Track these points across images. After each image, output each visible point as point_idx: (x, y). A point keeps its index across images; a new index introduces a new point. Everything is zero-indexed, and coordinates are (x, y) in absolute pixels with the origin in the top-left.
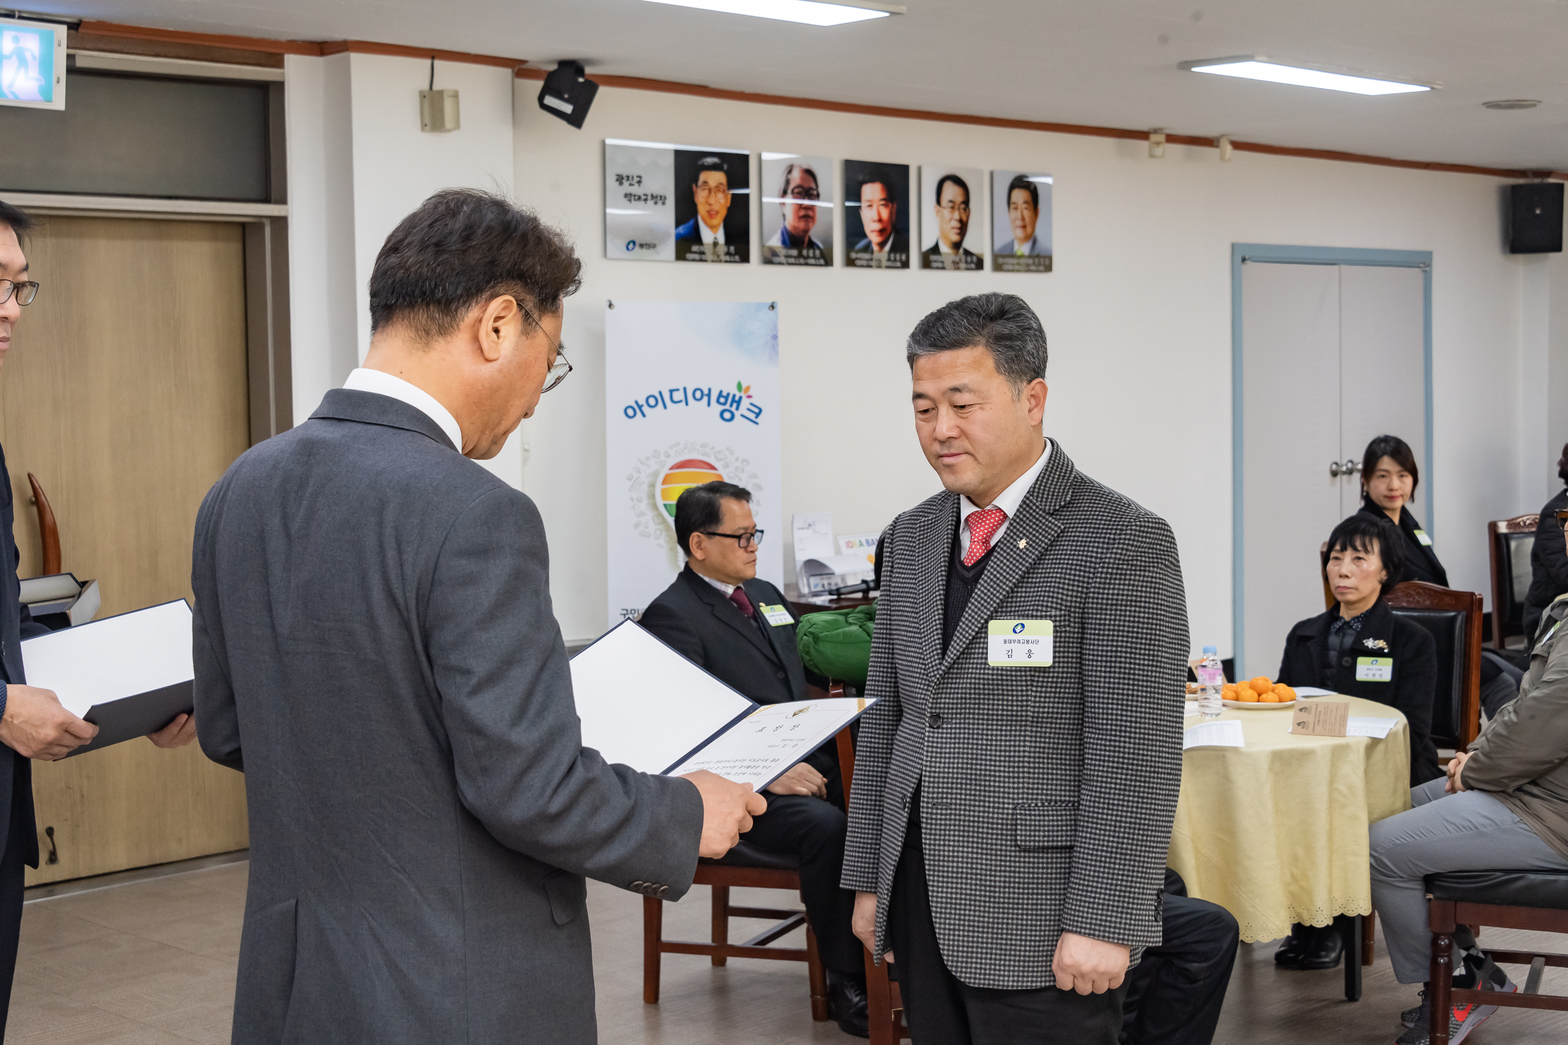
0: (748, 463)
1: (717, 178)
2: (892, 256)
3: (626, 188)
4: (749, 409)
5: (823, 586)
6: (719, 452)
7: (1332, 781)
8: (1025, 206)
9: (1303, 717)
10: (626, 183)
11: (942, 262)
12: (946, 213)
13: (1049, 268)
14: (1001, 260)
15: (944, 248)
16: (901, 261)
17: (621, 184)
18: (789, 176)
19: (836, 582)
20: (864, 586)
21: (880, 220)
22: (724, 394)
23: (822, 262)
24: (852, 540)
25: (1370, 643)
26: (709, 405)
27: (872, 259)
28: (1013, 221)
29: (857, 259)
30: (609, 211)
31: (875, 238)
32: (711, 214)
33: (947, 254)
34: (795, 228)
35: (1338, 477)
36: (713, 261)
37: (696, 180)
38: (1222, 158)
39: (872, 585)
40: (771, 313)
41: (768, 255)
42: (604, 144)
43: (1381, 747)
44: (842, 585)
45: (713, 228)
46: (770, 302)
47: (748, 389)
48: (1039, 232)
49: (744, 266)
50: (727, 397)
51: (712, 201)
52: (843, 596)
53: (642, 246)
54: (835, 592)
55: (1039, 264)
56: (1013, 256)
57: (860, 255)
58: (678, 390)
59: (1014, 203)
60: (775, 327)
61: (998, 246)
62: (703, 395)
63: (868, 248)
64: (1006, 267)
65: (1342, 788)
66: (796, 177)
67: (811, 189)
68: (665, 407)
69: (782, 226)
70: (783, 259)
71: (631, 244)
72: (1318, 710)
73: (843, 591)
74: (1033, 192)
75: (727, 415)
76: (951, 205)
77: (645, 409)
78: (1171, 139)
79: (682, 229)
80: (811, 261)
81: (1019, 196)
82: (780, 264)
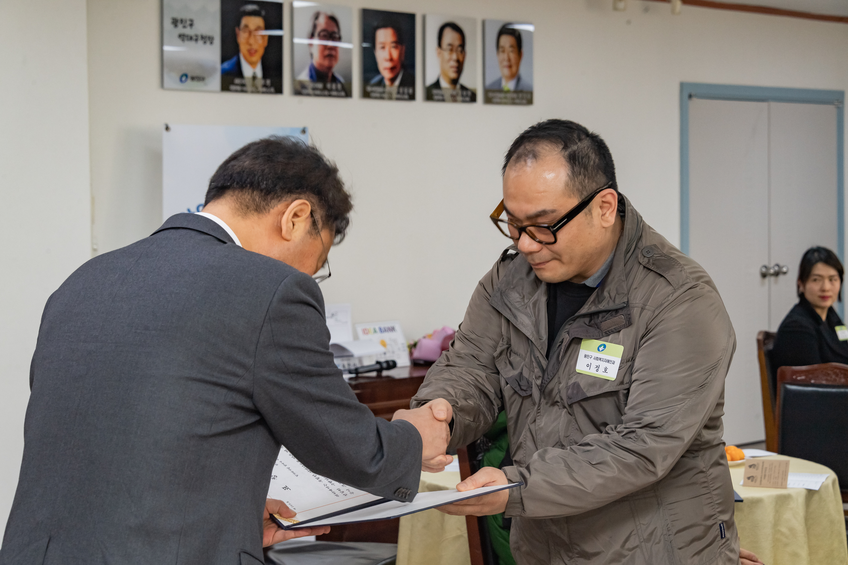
1: (255, 22)
2: (401, 90)
3: (180, 29)
5: (344, 366)
7: (776, 523)
8: (511, 49)
9: (753, 472)
10: (180, 26)
11: (443, 96)
12: (446, 55)
13: (530, 102)
14: (491, 95)
15: (444, 84)
16: (408, 94)
17: (176, 26)
18: (316, 22)
19: (354, 363)
20: (378, 366)
21: (391, 60)
23: (343, 94)
24: (367, 327)
27: (384, 92)
28: (501, 62)
29: (372, 92)
30: (166, 48)
31: (387, 75)
32: (251, 53)
33: (446, 89)
34: (321, 65)
35: (768, 277)
36: (252, 92)
37: (238, 23)
38: (673, 11)
39: (385, 365)
41: (298, 87)
43: (816, 497)
44: (358, 365)
45: (252, 64)
46: (302, 128)
48: (523, 71)
49: (278, 97)
51: (252, 41)
52: (360, 375)
53: (193, 78)
54: (354, 372)
55: (522, 98)
56: (501, 91)
57: (374, 89)
59: (503, 47)
61: (489, 82)
63: (381, 83)
64: (495, 100)
65: (784, 530)
66: (322, 22)
67: (334, 33)
69: (310, 63)
70: (310, 91)
71: (184, 77)
72: (765, 466)
73: (361, 370)
74: (517, 36)
76: (450, 47)
79: (226, 65)
80: (334, 93)
81: (507, 41)
82: (308, 95)
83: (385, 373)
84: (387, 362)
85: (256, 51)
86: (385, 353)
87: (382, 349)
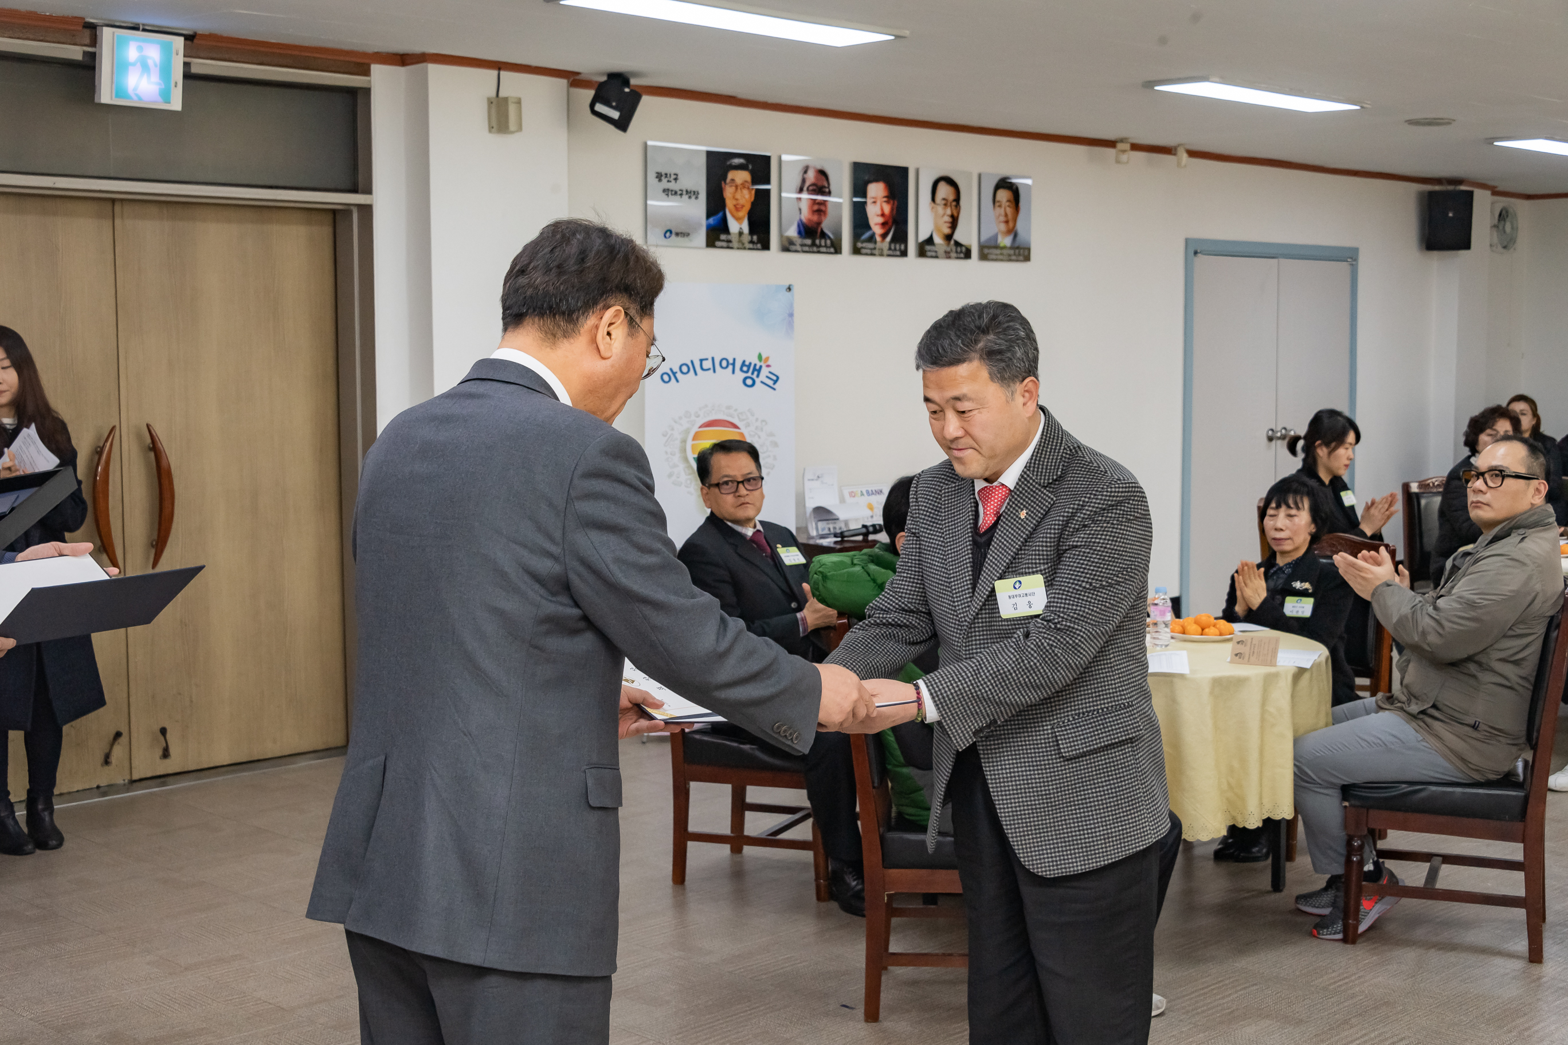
0: (766, 423)
1: (742, 176)
2: (893, 246)
3: (664, 184)
4: (767, 377)
5: (829, 529)
6: (741, 413)
7: (1264, 702)
8: (1008, 204)
9: (1240, 648)
10: (664, 180)
11: (936, 252)
12: (940, 209)
13: (1027, 258)
14: (986, 251)
15: (938, 240)
16: (900, 250)
17: (660, 180)
18: (805, 176)
19: (840, 527)
20: (864, 530)
21: (883, 215)
22: (747, 363)
23: (832, 250)
24: (854, 490)
25: (1298, 585)
26: (733, 372)
27: (875, 249)
28: (997, 217)
29: (862, 248)
30: (649, 202)
31: (878, 230)
32: (737, 208)
33: (940, 245)
34: (809, 220)
35: (1274, 442)
36: (738, 248)
37: (725, 178)
38: (1179, 164)
39: (871, 529)
40: (788, 294)
41: (786, 244)
42: (646, 146)
43: (1306, 675)
44: (845, 529)
45: (739, 219)
46: (787, 285)
47: (767, 359)
49: (765, 253)
50: (749, 366)
51: (738, 196)
52: (846, 539)
53: (677, 234)
54: (840, 535)
55: (1019, 255)
56: (997, 247)
57: (864, 245)
58: (707, 359)
59: (998, 202)
60: (791, 306)
62: (728, 364)
63: (872, 239)
64: (991, 257)
66: (811, 176)
67: (825, 187)
68: (696, 374)
69: (798, 219)
70: (799, 248)
71: (668, 233)
72: (1254, 642)
73: (846, 534)
74: (1015, 193)
75: (749, 382)
76: (944, 202)
77: (679, 375)
78: (1135, 147)
79: (711, 220)
80: (823, 249)
81: (1003, 195)
82: (796, 251)
83: (871, 537)
84: (874, 526)
85: (743, 206)
86: (872, 517)
87: (869, 513)
